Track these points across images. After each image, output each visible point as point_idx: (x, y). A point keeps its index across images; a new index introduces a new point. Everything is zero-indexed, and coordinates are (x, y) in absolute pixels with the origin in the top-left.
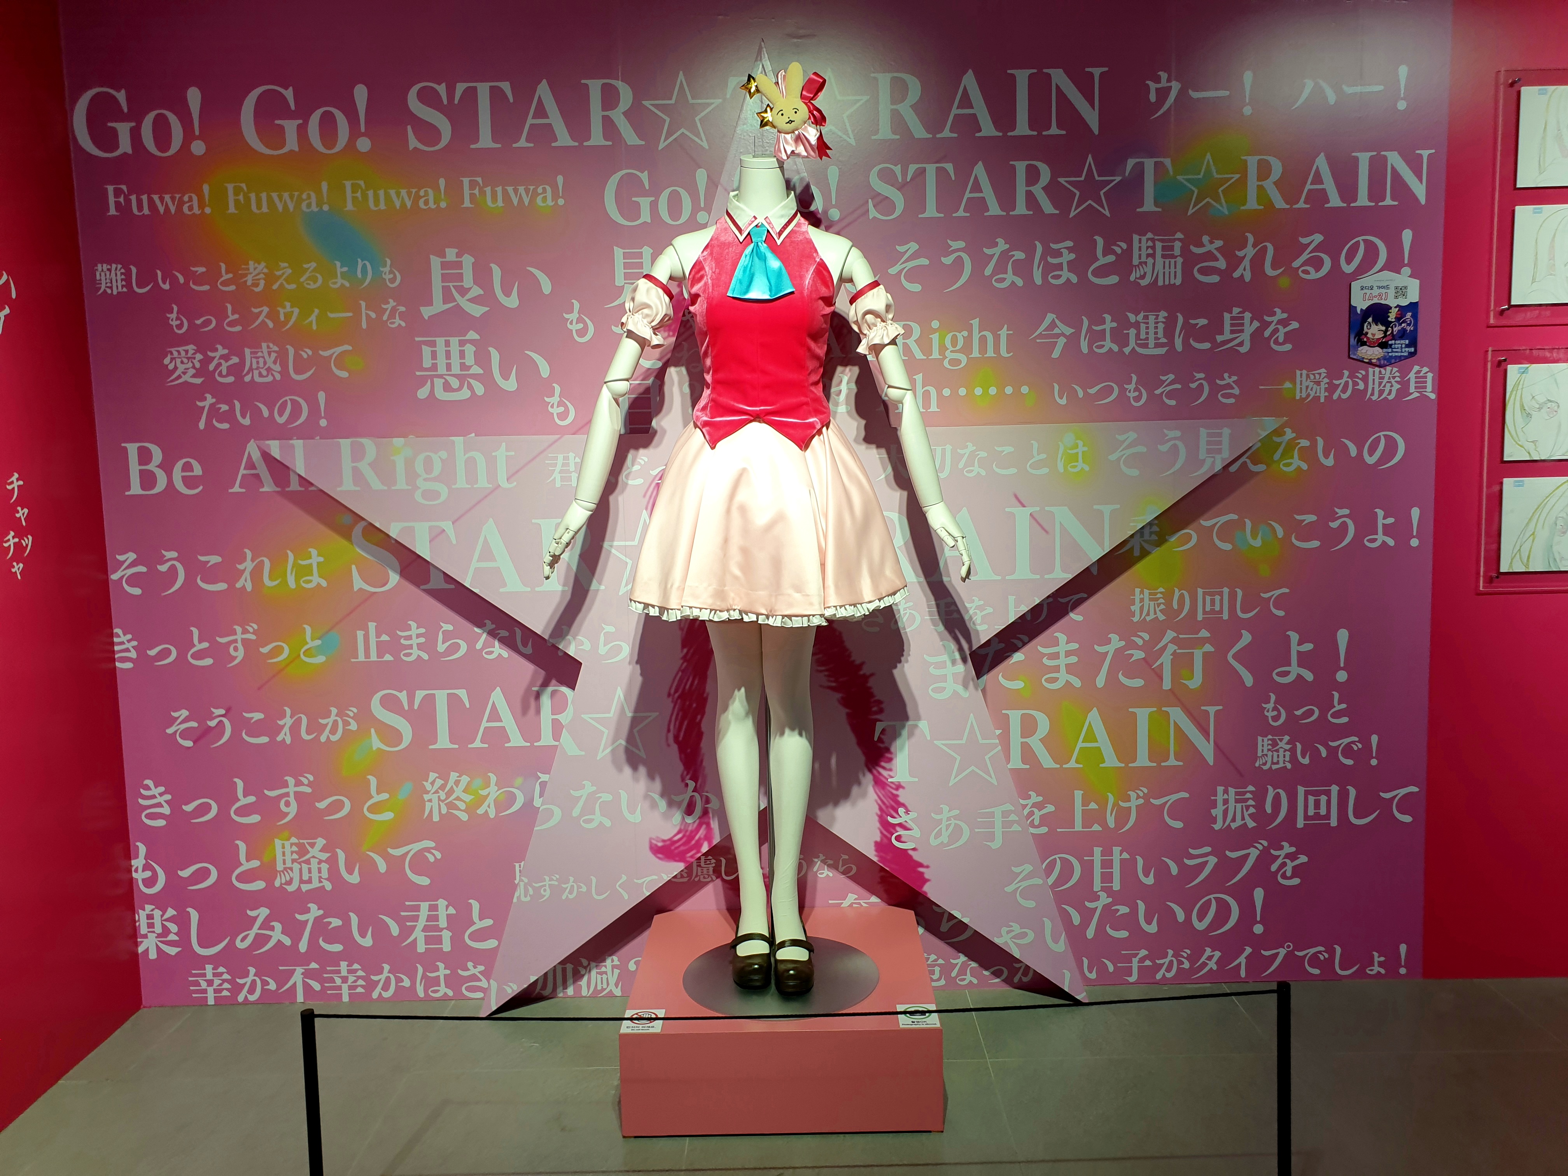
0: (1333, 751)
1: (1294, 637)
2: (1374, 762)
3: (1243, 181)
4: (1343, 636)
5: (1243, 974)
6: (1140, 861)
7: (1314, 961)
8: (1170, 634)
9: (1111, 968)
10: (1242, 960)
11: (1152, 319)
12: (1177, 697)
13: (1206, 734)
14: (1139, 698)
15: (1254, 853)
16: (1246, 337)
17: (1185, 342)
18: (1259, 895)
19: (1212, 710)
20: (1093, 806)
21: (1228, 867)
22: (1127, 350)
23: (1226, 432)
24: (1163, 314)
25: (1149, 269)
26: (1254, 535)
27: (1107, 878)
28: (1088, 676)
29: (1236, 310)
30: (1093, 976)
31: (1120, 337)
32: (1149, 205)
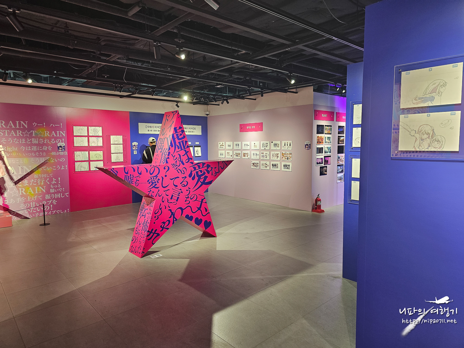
0: (59, 190)
1: (54, 179)
2: (64, 191)
3: (45, 133)
4: (59, 178)
5: (50, 214)
6: (37, 203)
7: (58, 212)
8: (39, 179)
9: (34, 215)
10: (50, 213)
11: (35, 147)
12: (40, 186)
13: (44, 189)
14: (36, 186)
15: (51, 201)
16: (46, 149)
17: (39, 149)
18: (51, 206)
19: (45, 187)
20: (31, 198)
21: (47, 203)
22: (32, 150)
23: (44, 158)
24: (36, 146)
25: (34, 142)
26: (48, 168)
27: (33, 206)
28: (29, 185)
29: (45, 146)
30: (32, 216)
31: (31, 149)
32: (34, 135)
